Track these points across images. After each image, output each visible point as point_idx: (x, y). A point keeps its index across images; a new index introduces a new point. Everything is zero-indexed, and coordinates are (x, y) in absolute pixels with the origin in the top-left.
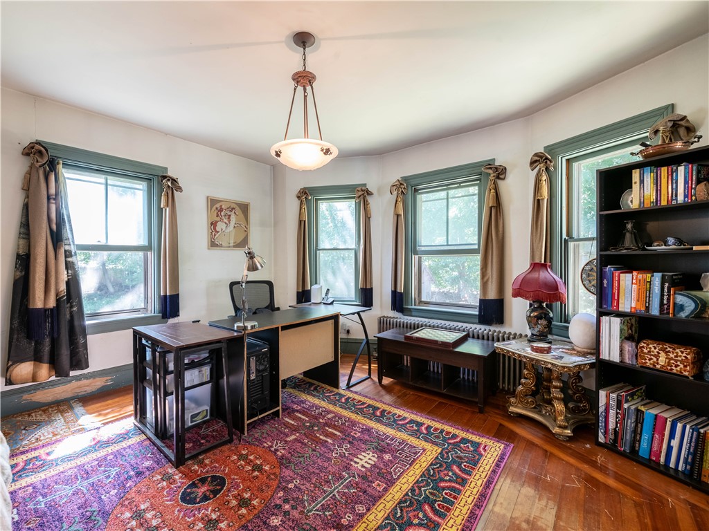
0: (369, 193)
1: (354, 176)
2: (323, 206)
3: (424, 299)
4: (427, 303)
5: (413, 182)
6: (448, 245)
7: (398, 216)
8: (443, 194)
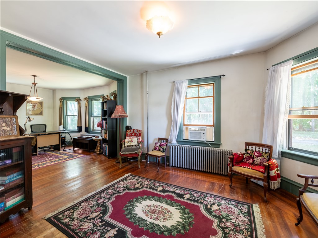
0: (80, 100)
1: (76, 95)
2: (69, 103)
3: (95, 129)
4: (95, 130)
5: (91, 98)
6: (98, 115)
7: (86, 107)
8: (97, 102)
